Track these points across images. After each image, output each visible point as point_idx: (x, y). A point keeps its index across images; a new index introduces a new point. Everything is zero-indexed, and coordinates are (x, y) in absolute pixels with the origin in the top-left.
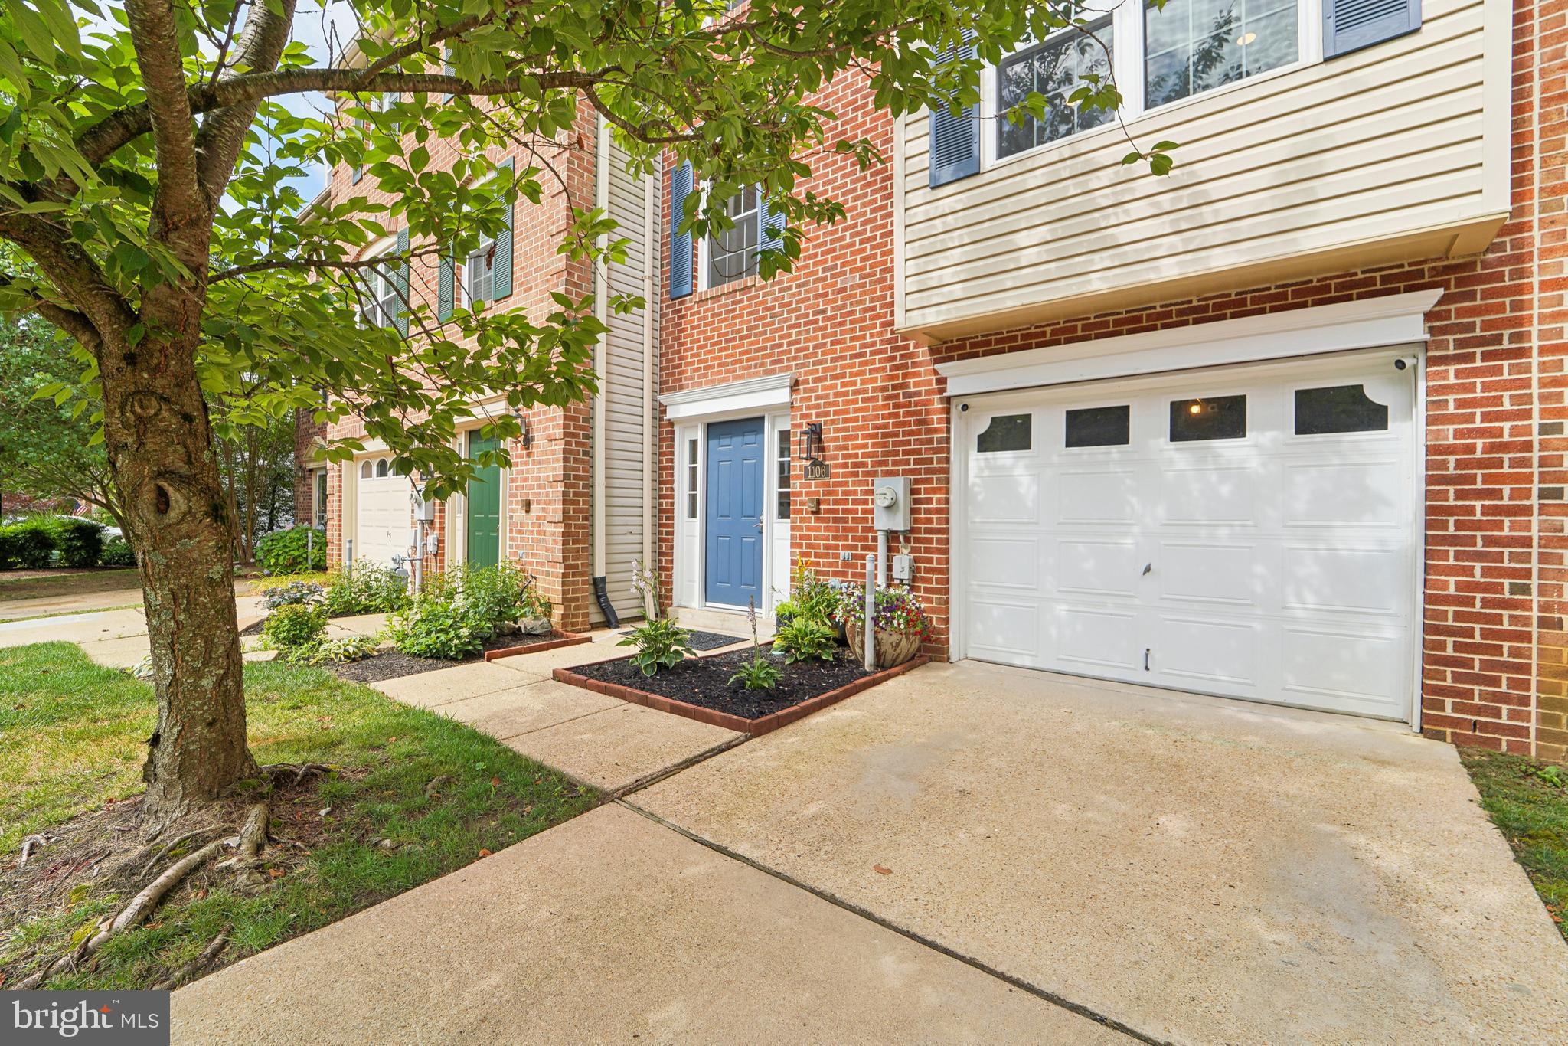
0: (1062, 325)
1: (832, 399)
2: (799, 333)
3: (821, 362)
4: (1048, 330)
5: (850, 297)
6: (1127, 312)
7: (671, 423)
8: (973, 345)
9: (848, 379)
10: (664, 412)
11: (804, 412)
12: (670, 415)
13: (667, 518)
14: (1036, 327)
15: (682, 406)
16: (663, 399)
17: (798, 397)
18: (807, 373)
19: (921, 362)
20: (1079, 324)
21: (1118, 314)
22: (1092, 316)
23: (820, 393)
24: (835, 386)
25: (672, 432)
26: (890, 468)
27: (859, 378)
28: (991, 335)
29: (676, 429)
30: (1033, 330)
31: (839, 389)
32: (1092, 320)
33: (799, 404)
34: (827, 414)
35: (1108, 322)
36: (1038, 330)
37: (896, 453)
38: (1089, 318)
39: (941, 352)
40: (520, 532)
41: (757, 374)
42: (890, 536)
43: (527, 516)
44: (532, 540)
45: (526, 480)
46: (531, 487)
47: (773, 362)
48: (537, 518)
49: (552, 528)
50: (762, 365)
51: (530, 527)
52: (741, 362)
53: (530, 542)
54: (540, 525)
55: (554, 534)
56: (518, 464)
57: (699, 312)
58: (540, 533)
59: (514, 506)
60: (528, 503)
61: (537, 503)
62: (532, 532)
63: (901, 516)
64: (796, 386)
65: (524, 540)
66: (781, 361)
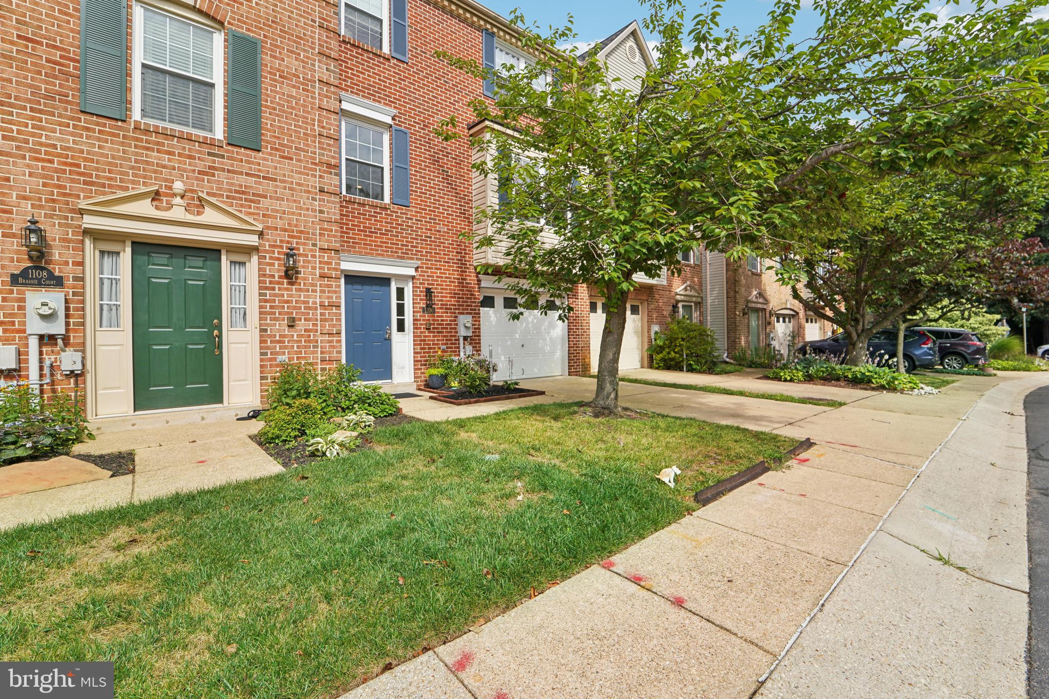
1: (435, 278)
3: (430, 260)
5: (443, 236)
9: (442, 271)
11: (421, 281)
17: (418, 274)
18: (422, 263)
23: (429, 274)
24: (437, 273)
26: (461, 311)
27: (447, 272)
31: (439, 274)
33: (418, 277)
34: (433, 285)
37: (463, 306)
40: (279, 342)
41: (393, 256)
42: (465, 338)
43: (291, 329)
44: (298, 347)
45: (287, 302)
46: (295, 308)
47: (402, 253)
48: (306, 330)
49: (327, 338)
50: (396, 252)
51: (295, 338)
52: (381, 246)
53: (295, 349)
54: (310, 336)
55: (332, 341)
56: (274, 289)
57: (348, 208)
58: (309, 341)
59: (268, 321)
60: (294, 320)
61: (306, 320)
62: (297, 341)
63: (471, 330)
64: (417, 269)
65: (285, 347)
66: (408, 254)
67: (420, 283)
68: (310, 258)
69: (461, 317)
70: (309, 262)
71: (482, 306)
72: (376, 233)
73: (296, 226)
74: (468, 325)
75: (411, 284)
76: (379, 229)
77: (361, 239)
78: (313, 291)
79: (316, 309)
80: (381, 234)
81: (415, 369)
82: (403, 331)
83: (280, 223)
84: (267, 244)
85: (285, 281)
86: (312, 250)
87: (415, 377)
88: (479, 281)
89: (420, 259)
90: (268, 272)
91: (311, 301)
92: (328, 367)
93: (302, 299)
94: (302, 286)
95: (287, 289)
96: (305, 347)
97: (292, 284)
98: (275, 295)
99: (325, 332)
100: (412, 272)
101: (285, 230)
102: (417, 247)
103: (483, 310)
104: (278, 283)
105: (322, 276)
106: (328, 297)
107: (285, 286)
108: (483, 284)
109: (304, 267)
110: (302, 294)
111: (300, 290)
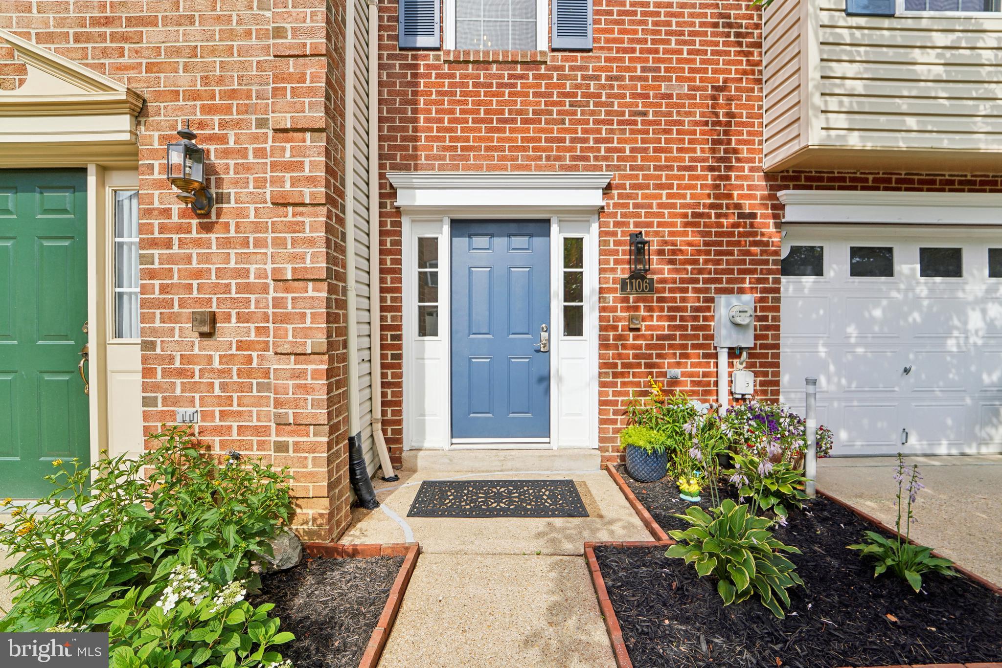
0: (881, 175)
1: (655, 210)
2: (611, 131)
3: (641, 168)
4: (871, 177)
5: (677, 105)
6: (927, 175)
7: (398, 211)
8: (808, 179)
9: (675, 191)
10: (393, 194)
11: (619, 219)
12: (402, 200)
13: (394, 338)
14: (862, 173)
15: (417, 191)
16: (395, 178)
17: (611, 202)
18: (622, 177)
19: (757, 186)
20: (894, 177)
21: (921, 175)
22: (903, 173)
23: (640, 201)
24: (660, 196)
25: (399, 224)
26: (724, 285)
27: (688, 192)
28: (824, 172)
29: (406, 222)
30: (858, 175)
31: (664, 200)
32: (903, 176)
33: (611, 210)
34: (650, 225)
35: (913, 180)
36: (863, 176)
37: (731, 272)
38: (901, 174)
39: (776, 180)
40: (180, 373)
41: (551, 168)
42: (734, 353)
43: (207, 342)
44: (224, 387)
45: (198, 274)
46: (215, 289)
47: (573, 158)
48: (240, 346)
49: (291, 364)
50: (558, 158)
51: (216, 364)
52: (525, 149)
53: (217, 391)
54: (250, 359)
55: (301, 375)
56: (168, 244)
57: (453, 76)
58: (249, 373)
59: (157, 324)
60: (213, 319)
61: (240, 318)
62: (222, 373)
63: (751, 333)
64: (607, 189)
65: (195, 387)
66: (587, 159)
67: (617, 224)
68: (251, 159)
69: (722, 300)
70: (247, 168)
71: (785, 272)
72: (514, 121)
73: (220, 81)
74: (744, 320)
75: (595, 227)
76: (520, 112)
77: (481, 139)
78: (258, 243)
79: (265, 289)
80: (524, 121)
81: (602, 422)
82: (579, 332)
83: (184, 81)
84: (156, 134)
85: (195, 222)
86: (255, 138)
87: (601, 440)
88: (779, 208)
89: (618, 168)
90: (156, 204)
91: (253, 268)
92: (291, 440)
93: (232, 265)
94: (232, 233)
95: (197, 243)
96: (241, 387)
97: (207, 228)
98: (172, 259)
99: (286, 348)
100: (595, 198)
101: (195, 96)
102: (609, 141)
103: (788, 284)
104: (179, 229)
105: (280, 203)
106: (294, 258)
107: (194, 234)
108: (790, 215)
109: (236, 183)
110: (233, 252)
111: (227, 243)
